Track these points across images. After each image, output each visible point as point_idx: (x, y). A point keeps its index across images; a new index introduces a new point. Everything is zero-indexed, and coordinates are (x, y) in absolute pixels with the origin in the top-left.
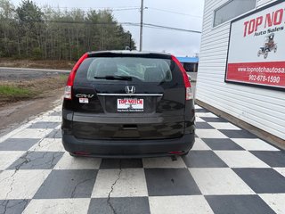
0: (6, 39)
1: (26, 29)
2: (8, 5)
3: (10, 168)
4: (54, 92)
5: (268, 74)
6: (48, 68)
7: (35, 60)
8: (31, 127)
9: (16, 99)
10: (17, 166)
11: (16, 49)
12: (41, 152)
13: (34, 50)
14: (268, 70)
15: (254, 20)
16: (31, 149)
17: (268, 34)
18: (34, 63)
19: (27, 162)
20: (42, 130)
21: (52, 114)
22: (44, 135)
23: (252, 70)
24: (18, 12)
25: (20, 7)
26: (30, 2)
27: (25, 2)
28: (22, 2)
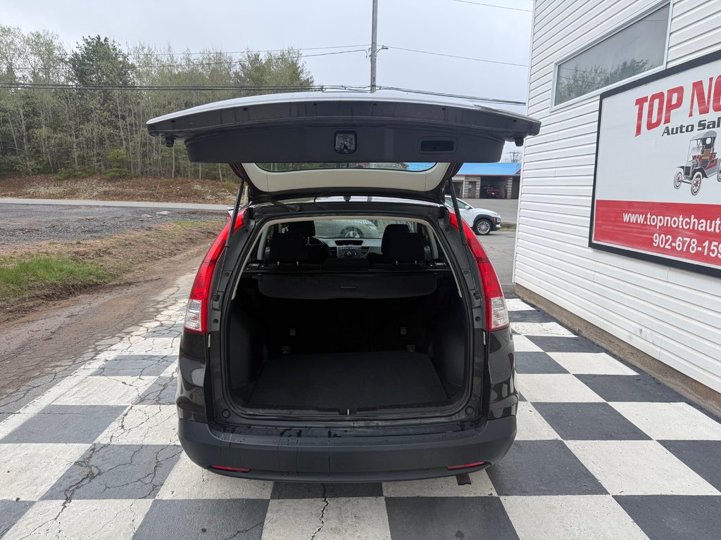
0: (44, 131)
1: (93, 104)
2: (49, 47)
3: (50, 496)
4: (158, 267)
5: (703, 236)
6: (143, 197)
7: (113, 179)
8: (101, 372)
9: (67, 290)
10: (68, 490)
11: (68, 153)
12: (127, 447)
13: (112, 154)
14: (703, 225)
15: (660, 95)
16: (103, 439)
17: (698, 133)
18: (110, 187)
19: (91, 476)
20: (129, 379)
21: (155, 333)
22: (134, 395)
23: (659, 221)
24: (74, 66)
25: (79, 52)
26: (102, 40)
27: (90, 40)
28: (84, 40)
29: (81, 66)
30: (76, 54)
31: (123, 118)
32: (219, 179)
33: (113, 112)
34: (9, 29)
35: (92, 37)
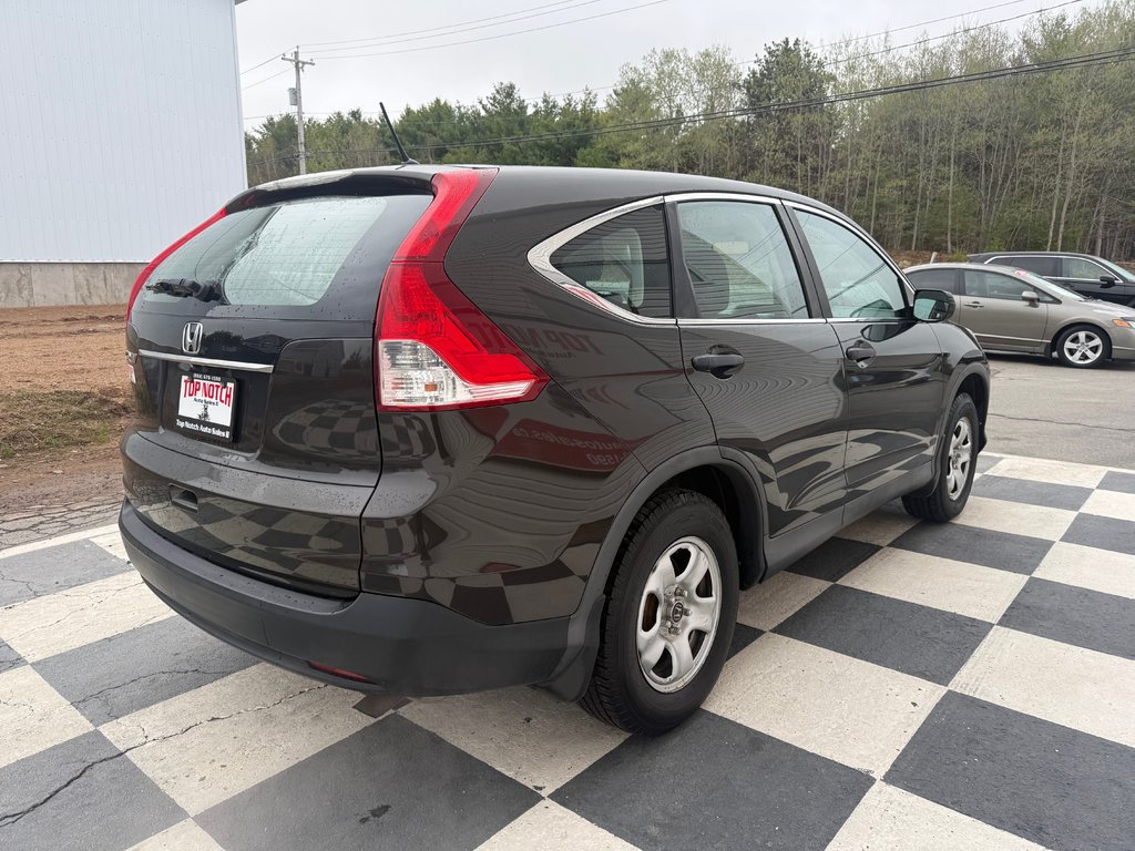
2: (721, 67)
24: (748, 90)
25: (757, 68)
26: (791, 45)
27: (774, 48)
28: (766, 49)
29: (758, 89)
30: (754, 73)
31: (804, 159)
32: (946, 249)
33: (789, 152)
34: (672, 53)
35: (777, 43)
